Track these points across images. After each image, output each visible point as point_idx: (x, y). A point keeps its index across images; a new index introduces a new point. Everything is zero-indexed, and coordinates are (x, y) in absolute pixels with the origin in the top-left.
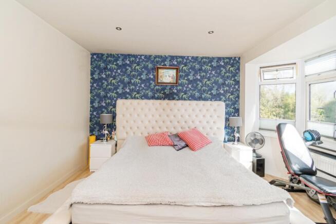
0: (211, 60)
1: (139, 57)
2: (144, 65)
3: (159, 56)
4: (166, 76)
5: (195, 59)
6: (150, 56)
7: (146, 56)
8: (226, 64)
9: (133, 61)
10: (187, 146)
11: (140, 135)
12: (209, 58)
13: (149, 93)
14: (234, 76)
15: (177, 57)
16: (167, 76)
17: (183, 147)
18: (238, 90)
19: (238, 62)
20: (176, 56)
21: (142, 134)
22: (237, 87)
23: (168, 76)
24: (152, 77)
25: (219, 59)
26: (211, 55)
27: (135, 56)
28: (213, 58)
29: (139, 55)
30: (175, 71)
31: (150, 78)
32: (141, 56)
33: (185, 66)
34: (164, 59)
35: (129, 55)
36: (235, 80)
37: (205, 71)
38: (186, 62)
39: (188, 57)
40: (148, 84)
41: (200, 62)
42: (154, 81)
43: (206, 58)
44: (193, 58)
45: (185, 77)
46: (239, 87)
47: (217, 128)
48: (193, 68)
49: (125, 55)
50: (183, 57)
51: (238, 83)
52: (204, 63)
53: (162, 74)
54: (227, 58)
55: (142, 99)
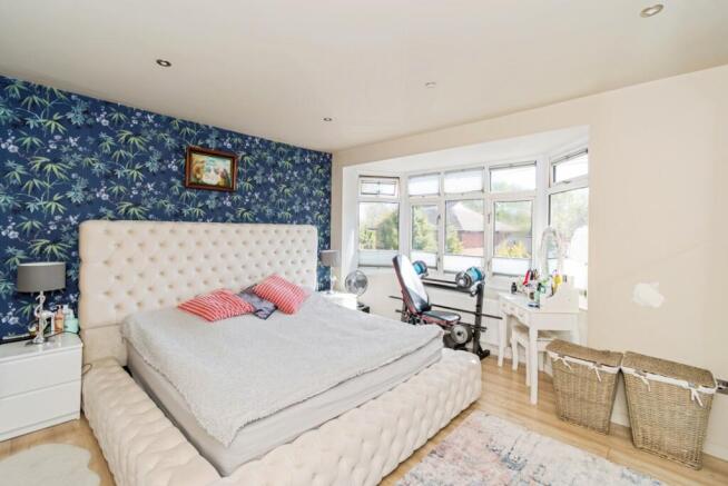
0: (292, 150)
1: (138, 114)
2: (154, 137)
3: (191, 123)
4: (209, 171)
5: (266, 144)
6: (170, 119)
7: (158, 117)
8: (314, 161)
9: (120, 121)
10: (276, 308)
11: (158, 306)
12: (288, 146)
13: (168, 206)
14: (324, 183)
15: (232, 134)
16: (212, 170)
17: (272, 312)
18: (329, 207)
19: (329, 161)
20: (231, 132)
21: (161, 302)
22: (327, 201)
23: (213, 172)
24: (175, 168)
25: (305, 152)
26: (292, 143)
27: (129, 112)
28: (296, 149)
29: (138, 110)
30: (228, 162)
31: (170, 170)
32: (145, 113)
33: (249, 154)
34: (205, 132)
35: (107, 104)
36: (325, 190)
37: (284, 170)
38: (249, 148)
39: (254, 138)
40: (164, 184)
41: (274, 151)
42: (179, 177)
43: (284, 146)
44: (262, 141)
45: (247, 176)
46: (330, 202)
47: (308, 271)
48: (261, 161)
49: (94, 100)
50: (244, 137)
51: (328, 194)
52: (282, 154)
53: (200, 165)
54: (316, 152)
55: (148, 219)
